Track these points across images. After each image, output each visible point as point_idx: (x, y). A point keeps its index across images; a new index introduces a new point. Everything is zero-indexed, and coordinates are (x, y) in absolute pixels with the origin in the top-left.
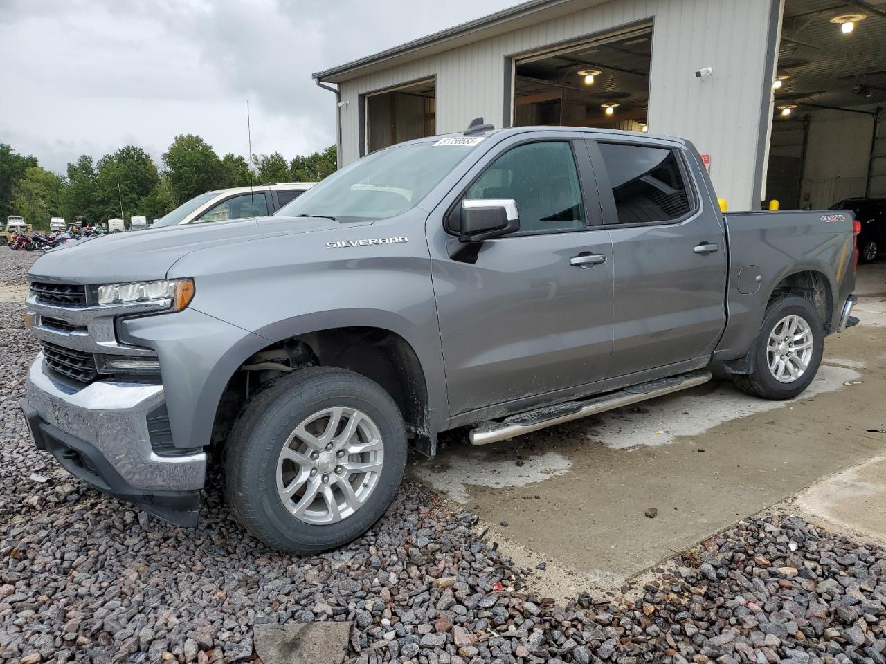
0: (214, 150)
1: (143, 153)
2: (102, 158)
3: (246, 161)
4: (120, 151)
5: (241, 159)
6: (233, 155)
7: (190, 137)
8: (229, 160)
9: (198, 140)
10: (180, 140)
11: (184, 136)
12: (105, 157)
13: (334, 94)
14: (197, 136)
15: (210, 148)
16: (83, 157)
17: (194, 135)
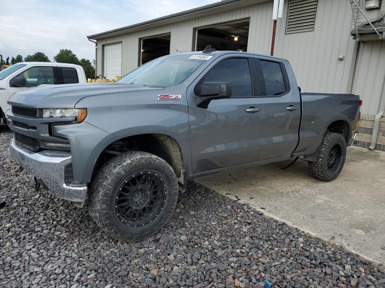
0: (77, 56)
1: (45, 55)
2: (27, 56)
3: (90, 62)
4: (35, 54)
5: (88, 61)
6: (85, 59)
7: (66, 50)
8: (83, 61)
9: (70, 52)
10: (62, 51)
11: (64, 49)
12: (28, 56)
13: (95, 44)
14: (70, 50)
15: (75, 55)
16: (18, 56)
17: (69, 50)
